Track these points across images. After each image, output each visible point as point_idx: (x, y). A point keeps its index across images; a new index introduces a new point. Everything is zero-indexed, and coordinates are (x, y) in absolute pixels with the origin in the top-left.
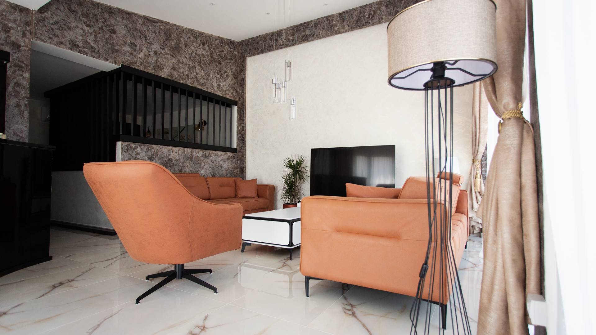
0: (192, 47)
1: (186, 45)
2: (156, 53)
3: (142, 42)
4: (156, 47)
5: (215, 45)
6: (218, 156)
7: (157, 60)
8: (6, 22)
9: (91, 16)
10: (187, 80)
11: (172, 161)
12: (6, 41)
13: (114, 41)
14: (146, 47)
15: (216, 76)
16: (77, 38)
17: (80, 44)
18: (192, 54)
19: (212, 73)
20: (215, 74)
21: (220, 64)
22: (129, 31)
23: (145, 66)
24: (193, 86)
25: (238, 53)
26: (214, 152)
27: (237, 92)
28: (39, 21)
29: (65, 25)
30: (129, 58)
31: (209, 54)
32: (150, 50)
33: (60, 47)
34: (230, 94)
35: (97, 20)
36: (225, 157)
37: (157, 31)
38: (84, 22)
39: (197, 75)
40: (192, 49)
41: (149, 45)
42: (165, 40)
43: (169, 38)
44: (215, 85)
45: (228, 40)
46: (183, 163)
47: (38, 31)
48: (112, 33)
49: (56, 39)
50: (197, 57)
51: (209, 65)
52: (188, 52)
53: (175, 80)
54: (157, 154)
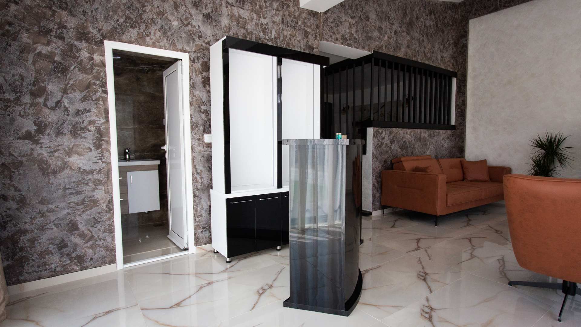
0: (422, 20)
1: (417, 18)
2: (396, 33)
3: (387, 24)
4: (395, 27)
5: (440, 13)
6: (440, 135)
7: (397, 40)
8: (306, 29)
9: (354, 7)
10: (417, 56)
11: (406, 143)
12: (306, 46)
13: (368, 28)
14: (389, 28)
15: (440, 47)
16: (345, 32)
17: (347, 37)
18: (421, 27)
19: (437, 45)
20: (439, 45)
21: (443, 32)
22: (377, 15)
23: (388, 49)
24: (422, 62)
25: (458, 16)
26: (437, 131)
27: (456, 61)
28: (324, 22)
29: (339, 21)
30: (377, 43)
31: (435, 23)
32: (392, 31)
33: (336, 43)
34: (451, 65)
35: (357, 10)
36: (446, 135)
37: (397, 10)
38: (350, 15)
39: (425, 49)
40: (422, 22)
41: (391, 25)
42: (402, 16)
43: (405, 14)
44: (439, 57)
45: (451, 2)
46: (414, 145)
47: (324, 32)
48: (367, 21)
49: (334, 37)
50: (426, 30)
51: (435, 36)
52: (419, 26)
53: (409, 59)
54: (396, 137)
